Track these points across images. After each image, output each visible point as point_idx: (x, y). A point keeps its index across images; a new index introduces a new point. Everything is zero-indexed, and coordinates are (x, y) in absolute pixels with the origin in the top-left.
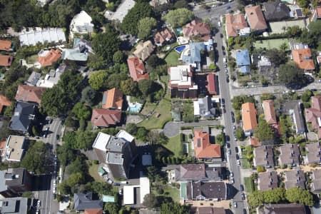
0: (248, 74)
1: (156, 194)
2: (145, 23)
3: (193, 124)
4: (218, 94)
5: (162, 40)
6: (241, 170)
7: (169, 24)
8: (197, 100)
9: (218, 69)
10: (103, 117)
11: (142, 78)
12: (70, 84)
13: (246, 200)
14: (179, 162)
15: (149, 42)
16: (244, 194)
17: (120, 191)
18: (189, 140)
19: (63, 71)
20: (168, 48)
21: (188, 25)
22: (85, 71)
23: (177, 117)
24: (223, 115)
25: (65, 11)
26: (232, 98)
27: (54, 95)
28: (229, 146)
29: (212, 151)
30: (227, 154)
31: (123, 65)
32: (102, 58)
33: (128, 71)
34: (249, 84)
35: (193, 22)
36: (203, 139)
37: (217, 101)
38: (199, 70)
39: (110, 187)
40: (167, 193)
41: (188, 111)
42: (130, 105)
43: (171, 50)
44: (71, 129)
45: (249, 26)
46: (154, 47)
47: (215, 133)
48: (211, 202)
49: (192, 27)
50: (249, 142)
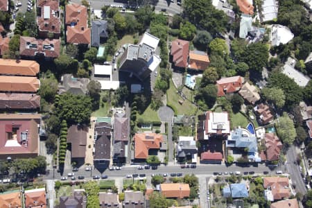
0: (222, 195)
1: (103, 95)
2: (279, 95)
3: (171, 136)
4: (201, 162)
5: (260, 111)
6: (122, 178)
7: (279, 120)
8: (194, 139)
9: (228, 164)
10: (180, 49)
11: (220, 89)
12: (214, 19)
13: (93, 180)
14: (133, 119)
15: (258, 97)
16: (98, 178)
17: (107, 63)
18: (155, 130)
19: (229, 15)
20: (252, 117)
21: (276, 138)
22: (230, 38)
23: (178, 120)
24: (179, 165)
25: (293, 18)
26: (197, 176)
27: (203, 5)
28: (146, 168)
29: (141, 150)
30: (138, 166)
31: (234, 72)
32: (241, 52)
33: (227, 76)
34: (212, 195)
35: (280, 143)
36: (153, 142)
37: (193, 161)
38: (227, 145)
39: (112, 54)
40: (103, 106)
41: (185, 131)
42: (194, 77)
43: (249, 120)
44: (170, 22)
45: (275, 201)
46: (253, 103)
47: (160, 156)
48: (92, 146)
49: (274, 141)
50: (150, 188)
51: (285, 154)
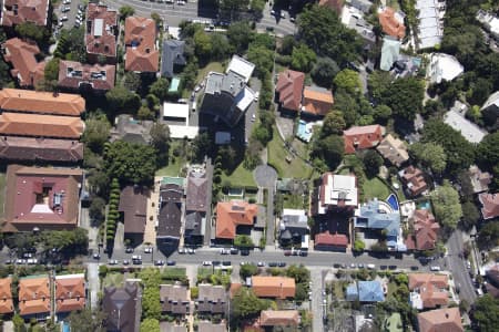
0: (345, 297)
1: (173, 145)
2: (437, 153)
3: (271, 207)
4: (316, 248)
5: (408, 176)
6: (197, 266)
7: (438, 190)
8: (306, 214)
9: (357, 253)
10: (290, 83)
11: (348, 144)
12: (342, 42)
13: (154, 266)
14: (217, 181)
15: (405, 157)
16: (161, 264)
17: (183, 100)
18: (247, 198)
19: (367, 37)
20: (396, 185)
21: (431, 217)
22: (368, 70)
23: (283, 184)
24: (282, 251)
25: (463, 43)
26: (308, 268)
27: (327, 21)
28: (233, 253)
29: (226, 226)
30: (221, 249)
31: (371, 119)
32: (382, 90)
33: (360, 125)
34: (330, 296)
35: (436, 225)
36: (243, 215)
37: (304, 245)
38: (356, 225)
39: (191, 88)
40: (173, 161)
41: (292, 202)
42: (310, 125)
43: (391, 189)
44: (279, 45)
45: (426, 309)
46: (398, 165)
47: (255, 237)
48: (155, 218)
49: (427, 222)
50: (236, 281)
51: (445, 241)
